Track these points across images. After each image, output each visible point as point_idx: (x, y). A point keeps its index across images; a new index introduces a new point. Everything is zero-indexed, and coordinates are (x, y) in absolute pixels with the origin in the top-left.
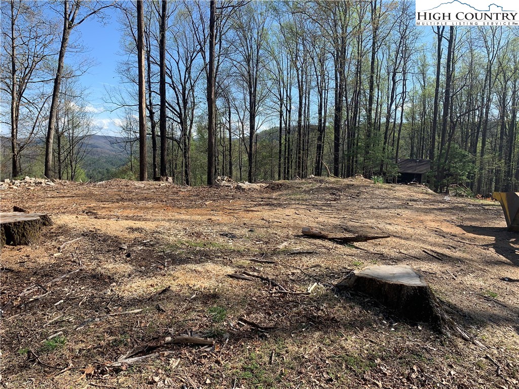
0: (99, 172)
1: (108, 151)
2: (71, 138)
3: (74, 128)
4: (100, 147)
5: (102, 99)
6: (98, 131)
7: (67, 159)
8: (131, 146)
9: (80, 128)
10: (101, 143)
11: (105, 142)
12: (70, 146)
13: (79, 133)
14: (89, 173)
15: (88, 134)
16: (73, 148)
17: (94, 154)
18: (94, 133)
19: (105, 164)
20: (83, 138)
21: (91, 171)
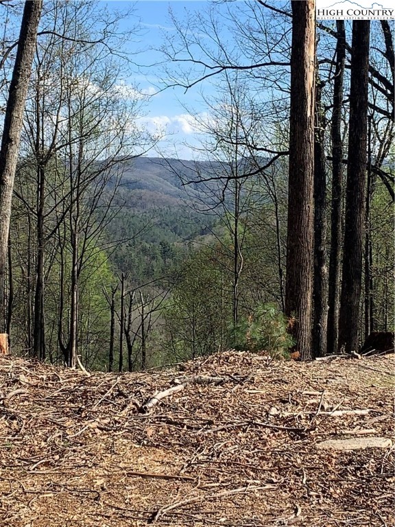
0: (144, 250)
1: (165, 197)
2: (74, 168)
3: (83, 138)
4: (147, 187)
5: (163, 50)
6: (147, 147)
7: (62, 225)
8: (238, 187)
9: (100, 139)
10: (150, 176)
11: (160, 175)
12: (73, 189)
13: (97, 151)
14: (120, 254)
15: (122, 154)
16: (78, 195)
17: (134, 205)
18: (136, 151)
19: (157, 231)
20: (107, 165)
21: (124, 248)
